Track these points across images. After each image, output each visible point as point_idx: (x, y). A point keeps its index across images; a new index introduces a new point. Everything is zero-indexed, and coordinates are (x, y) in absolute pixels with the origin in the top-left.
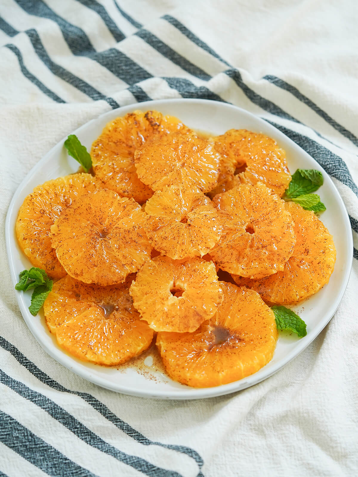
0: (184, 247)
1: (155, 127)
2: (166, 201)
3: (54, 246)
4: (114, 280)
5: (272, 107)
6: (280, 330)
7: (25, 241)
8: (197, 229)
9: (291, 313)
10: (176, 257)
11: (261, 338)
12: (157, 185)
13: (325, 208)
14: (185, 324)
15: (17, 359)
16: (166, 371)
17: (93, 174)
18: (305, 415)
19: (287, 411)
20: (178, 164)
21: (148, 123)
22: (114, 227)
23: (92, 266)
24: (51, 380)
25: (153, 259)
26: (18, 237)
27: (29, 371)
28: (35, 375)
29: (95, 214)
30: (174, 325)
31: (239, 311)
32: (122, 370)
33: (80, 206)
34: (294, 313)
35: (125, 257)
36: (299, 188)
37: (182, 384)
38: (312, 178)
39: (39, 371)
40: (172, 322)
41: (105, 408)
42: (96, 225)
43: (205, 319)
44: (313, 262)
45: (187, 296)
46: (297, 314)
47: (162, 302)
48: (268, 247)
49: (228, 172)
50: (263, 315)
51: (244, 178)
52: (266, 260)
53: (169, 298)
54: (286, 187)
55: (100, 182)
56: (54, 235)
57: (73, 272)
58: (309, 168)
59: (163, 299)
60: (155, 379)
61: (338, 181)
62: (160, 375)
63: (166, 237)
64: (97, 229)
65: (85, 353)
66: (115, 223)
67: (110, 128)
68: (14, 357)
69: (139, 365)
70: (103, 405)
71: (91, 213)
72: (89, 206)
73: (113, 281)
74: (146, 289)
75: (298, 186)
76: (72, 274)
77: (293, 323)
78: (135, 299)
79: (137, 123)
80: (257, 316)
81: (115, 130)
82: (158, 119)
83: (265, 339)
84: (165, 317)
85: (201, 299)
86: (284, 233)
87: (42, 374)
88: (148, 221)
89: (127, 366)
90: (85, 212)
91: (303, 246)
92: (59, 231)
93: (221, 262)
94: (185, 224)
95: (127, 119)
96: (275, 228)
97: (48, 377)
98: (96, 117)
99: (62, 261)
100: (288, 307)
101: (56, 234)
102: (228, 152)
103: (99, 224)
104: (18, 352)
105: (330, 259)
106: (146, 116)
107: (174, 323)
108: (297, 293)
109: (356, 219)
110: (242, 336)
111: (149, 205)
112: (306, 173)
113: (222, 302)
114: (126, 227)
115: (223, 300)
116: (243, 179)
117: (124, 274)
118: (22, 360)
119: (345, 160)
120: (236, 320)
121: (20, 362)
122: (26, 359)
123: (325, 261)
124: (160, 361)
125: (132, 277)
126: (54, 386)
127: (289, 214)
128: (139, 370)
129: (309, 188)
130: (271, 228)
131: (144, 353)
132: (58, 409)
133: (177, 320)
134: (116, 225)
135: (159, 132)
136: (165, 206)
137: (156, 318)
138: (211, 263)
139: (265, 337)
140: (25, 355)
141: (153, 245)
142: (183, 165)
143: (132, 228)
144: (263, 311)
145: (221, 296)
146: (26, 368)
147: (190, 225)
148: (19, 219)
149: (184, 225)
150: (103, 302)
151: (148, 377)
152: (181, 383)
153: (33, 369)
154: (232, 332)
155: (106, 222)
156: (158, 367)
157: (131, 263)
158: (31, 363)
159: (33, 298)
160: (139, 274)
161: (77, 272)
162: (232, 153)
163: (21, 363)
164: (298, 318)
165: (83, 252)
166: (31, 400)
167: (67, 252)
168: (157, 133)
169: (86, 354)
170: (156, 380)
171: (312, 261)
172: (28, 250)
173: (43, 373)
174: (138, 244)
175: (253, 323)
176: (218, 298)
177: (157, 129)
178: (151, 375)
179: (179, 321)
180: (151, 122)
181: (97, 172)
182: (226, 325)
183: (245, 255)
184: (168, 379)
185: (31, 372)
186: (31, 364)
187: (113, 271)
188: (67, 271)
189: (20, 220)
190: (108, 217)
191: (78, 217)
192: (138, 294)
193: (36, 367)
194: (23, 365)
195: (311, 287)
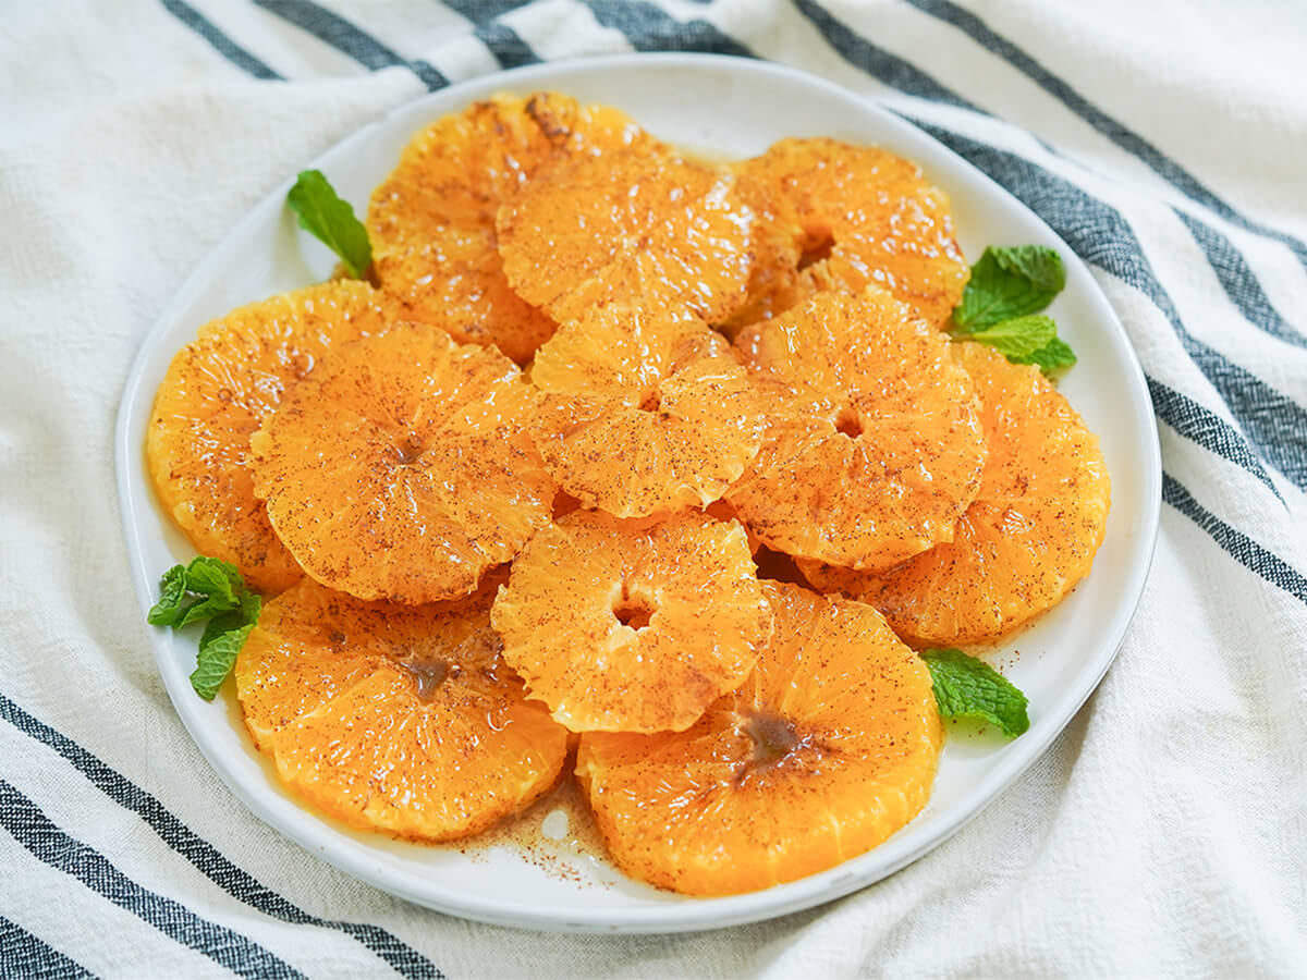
0: (650, 481)
1: (559, 140)
2: (596, 350)
3: (260, 494)
4: (445, 586)
5: (906, 73)
6: (949, 720)
7: (174, 481)
8: (687, 428)
9: (981, 670)
10: (627, 512)
11: (892, 744)
12: (566, 305)
13: (1074, 359)
14: (660, 706)
15: (159, 833)
16: (607, 851)
17: (376, 283)
18: (1033, 966)
19: (977, 958)
20: (629, 242)
21: (535, 127)
22: (440, 432)
23: (377, 546)
24: (262, 892)
25: (560, 521)
26: (154, 470)
27: (198, 867)
28: (214, 880)
29: (382, 396)
30: (628, 712)
31: (824, 665)
32: (475, 854)
33: (338, 374)
34: (988, 668)
35: (474, 517)
36: (993, 301)
37: (658, 888)
38: (1031, 271)
39: (228, 865)
40: (620, 702)
41: (428, 966)
42: (387, 427)
43: (719, 690)
44: (1042, 516)
45: (665, 625)
46: (998, 671)
47: (590, 642)
48: (905, 473)
49: (780, 263)
50: (895, 676)
51: (827, 276)
52: (898, 512)
53: (610, 632)
54: (952, 299)
55: (397, 304)
56: (261, 459)
57: (319, 565)
58: (1021, 243)
59: (593, 637)
60: (576, 876)
61: (1109, 277)
62: (590, 863)
63: (597, 455)
64: (389, 439)
65: (361, 804)
66: (443, 418)
67: (424, 148)
68: (151, 828)
69: (527, 839)
70: (422, 957)
71: (369, 392)
72: (365, 371)
73: (440, 587)
74: (540, 608)
75: (989, 296)
76: (317, 572)
77: (988, 697)
78: (509, 638)
79: (502, 129)
80: (878, 678)
81: (439, 151)
82: (565, 116)
83: (905, 746)
84: (599, 685)
85: (708, 632)
86: (951, 431)
87: (236, 877)
88: (542, 408)
89: (491, 840)
90: (353, 390)
91: (1012, 469)
92: (276, 447)
93: (764, 521)
94: (654, 412)
95: (473, 118)
96: (925, 418)
97: (255, 881)
98: (380, 116)
99: (288, 536)
100: (970, 652)
101: (267, 458)
102: (776, 205)
103: (396, 424)
104: (163, 814)
105: (1092, 505)
106: (530, 108)
107: (627, 704)
108: (996, 608)
109: (1167, 386)
110: (836, 739)
111: (542, 362)
112: (1012, 257)
113: (769, 638)
114: (477, 429)
115: (772, 631)
116: (824, 280)
117: (474, 569)
118: (175, 835)
119: (1128, 214)
120: (814, 693)
121: (169, 843)
122: (187, 834)
123: (1077, 509)
124: (590, 821)
125: (499, 574)
126: (273, 910)
128: (528, 853)
129: (1025, 300)
130: (911, 417)
131: (541, 802)
132: (285, 973)
133: (635, 697)
134: (448, 426)
135: (570, 154)
136: (591, 363)
137: (572, 692)
138: (732, 527)
139: (904, 741)
140: (183, 822)
141: (557, 478)
142: (643, 244)
143: (494, 432)
144: (894, 664)
145: (767, 619)
146: (189, 858)
147: (666, 416)
148: (156, 418)
149: (651, 416)
150: (413, 654)
151: (554, 871)
152: (653, 887)
153: (208, 861)
154: (803, 728)
155: (417, 418)
156: (584, 841)
157: (495, 535)
158: (202, 843)
159: (203, 647)
160: (520, 565)
161: (333, 567)
162: (788, 207)
163: (173, 843)
164: (1000, 682)
165: (349, 506)
166: (204, 949)
167: (301, 507)
168: (564, 156)
169: (364, 808)
170: (578, 879)
171: (1039, 512)
172: (185, 509)
173: (238, 873)
174: (512, 478)
175: (868, 699)
176: (757, 629)
177: (562, 146)
178: (564, 865)
179: (641, 700)
180: (544, 127)
181: (387, 277)
182: (786, 707)
183: (837, 499)
184: (615, 875)
185: (203, 871)
186: (204, 846)
187: (439, 560)
188: (302, 564)
189: (160, 421)
190: (422, 403)
191: (333, 407)
192: (518, 624)
193: (217, 855)
194: (179, 851)
195: (1037, 587)
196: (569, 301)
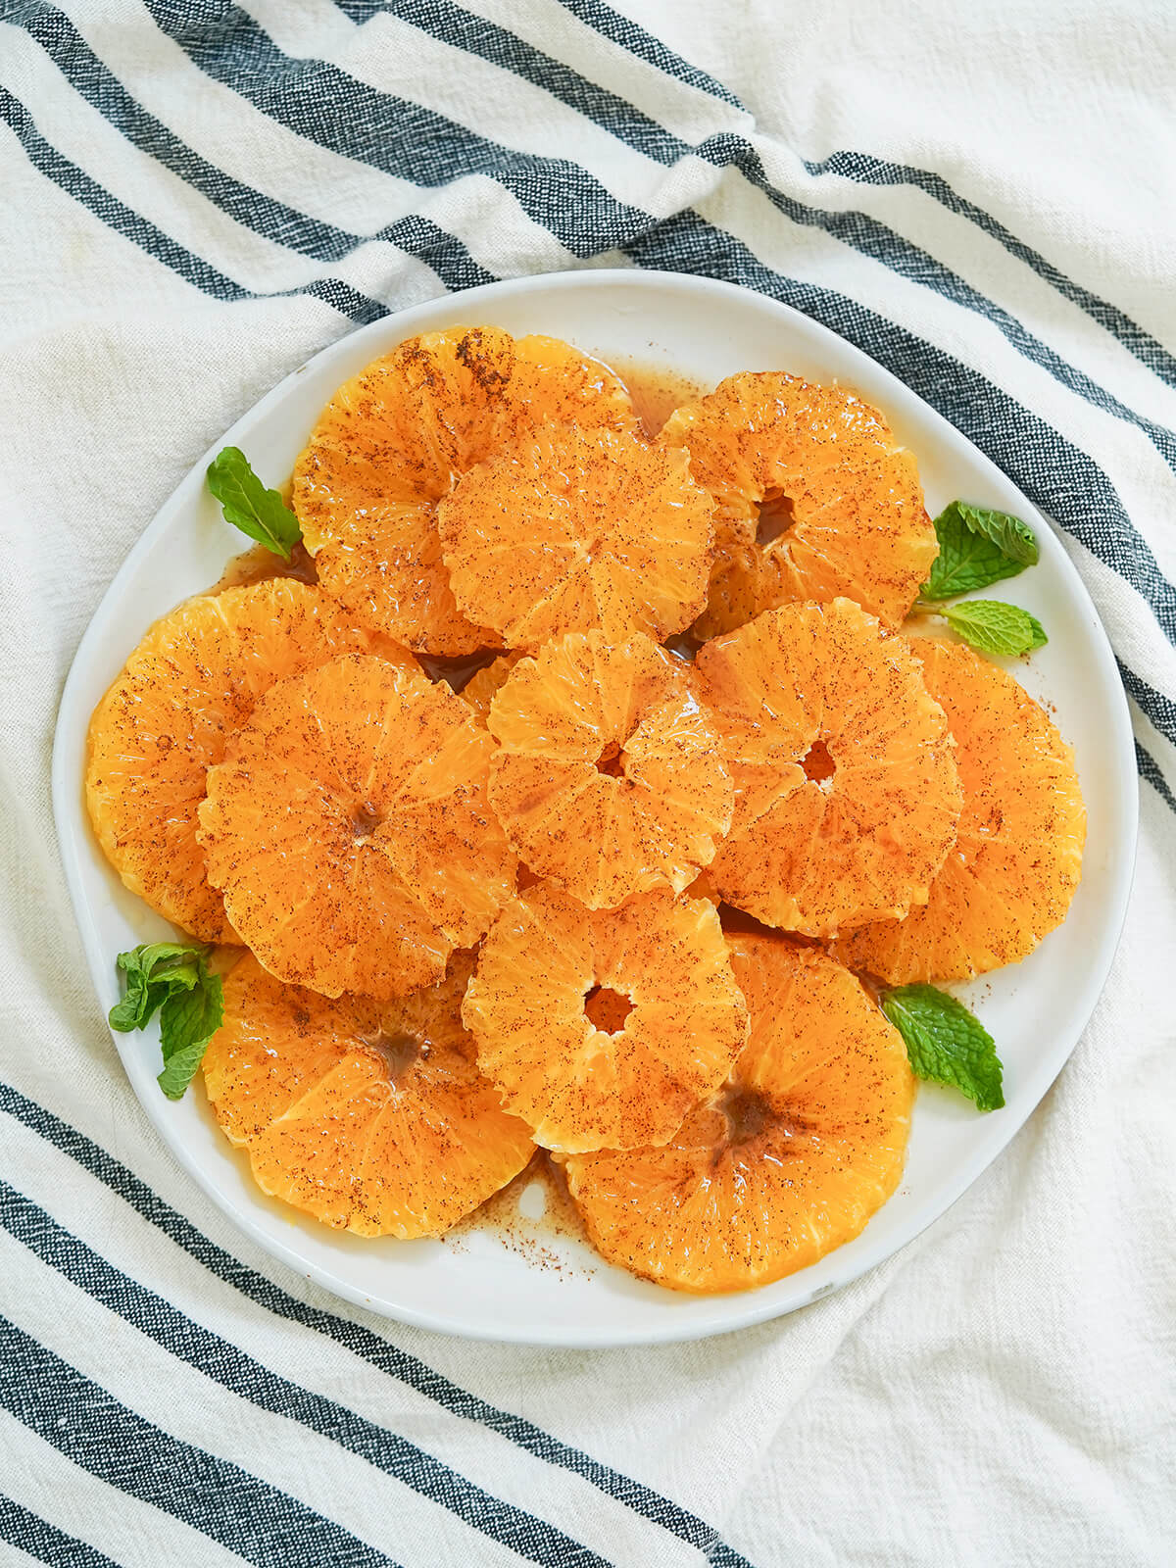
0: (619, 867)
1: (494, 388)
2: (551, 695)
3: (215, 882)
4: (412, 982)
5: (860, 225)
6: (923, 1069)
7: (120, 849)
8: (655, 796)
9: (952, 1007)
10: (595, 903)
11: (867, 1121)
12: (518, 631)
13: (1046, 639)
14: (639, 1122)
15: (133, 1205)
16: (585, 1231)
17: (311, 580)
20: (580, 547)
21: (467, 374)
22: (396, 798)
23: (340, 943)
24: (243, 1271)
25: (525, 892)
26: (97, 829)
27: (175, 1240)
28: (192, 1254)
29: (332, 755)
30: (608, 1131)
31: (797, 1036)
32: (455, 1241)
33: (284, 725)
34: (960, 1007)
35: (438, 901)
36: (960, 562)
37: (638, 1277)
38: (1001, 541)
39: (205, 1242)
40: (599, 1121)
41: (416, 1365)
42: (340, 791)
43: (697, 1099)
44: (1018, 861)
45: (642, 1027)
46: (968, 1007)
47: (566, 1052)
48: (879, 831)
49: (738, 538)
50: (870, 1051)
51: (788, 561)
52: (873, 878)
53: (587, 1038)
54: (919, 579)
55: (336, 608)
56: (211, 837)
57: (283, 967)
59: (570, 1042)
60: (556, 1264)
62: (567, 1248)
63: (562, 833)
64: (341, 807)
65: (344, 1223)
66: (398, 781)
67: (348, 404)
68: (124, 1200)
69: (505, 1220)
70: (410, 1357)
71: (318, 750)
72: (311, 721)
73: (408, 985)
74: (513, 1008)
75: (956, 555)
76: (282, 973)
77: (960, 1042)
78: (483, 1044)
79: (432, 378)
80: (853, 1053)
81: (366, 406)
82: (500, 355)
83: (880, 1125)
84: (576, 1104)
85: (684, 1034)
86: (926, 782)
87: (215, 1253)
88: (502, 773)
89: (469, 1224)
90: (300, 745)
91: (984, 799)
92: (227, 823)
93: (735, 892)
94: (621, 778)
95: (402, 368)
96: (899, 763)
97: (235, 1260)
98: (297, 364)
99: (248, 936)
101: (218, 836)
102: (733, 469)
103: (349, 790)
104: (135, 1182)
105: (1070, 850)
106: (462, 351)
107: (606, 1122)
108: (969, 963)
110: (810, 1116)
111: (498, 711)
112: (981, 521)
113: (746, 1039)
114: (436, 793)
115: (748, 1031)
117: (440, 959)
118: (148, 1206)
120: (788, 1064)
121: (143, 1214)
122: (161, 1205)
123: (1054, 859)
124: (570, 1211)
125: (465, 960)
126: (255, 1290)
127: (937, 708)
128: (506, 1237)
129: (994, 565)
130: (882, 762)
133: (612, 1113)
134: (403, 791)
135: (507, 403)
136: (551, 715)
137: (550, 1112)
138: (705, 906)
139: (880, 1119)
140: (156, 1192)
141: (523, 857)
142: (597, 551)
143: (453, 797)
144: (869, 1036)
145: (743, 1019)
146: (165, 1231)
147: (632, 784)
148: (94, 779)
149: (616, 782)
150: (380, 1031)
151: (534, 1259)
152: (633, 1275)
153: (185, 1234)
154: (778, 1102)
155: (370, 782)
156: (562, 1219)
157: (461, 920)
158: (177, 1216)
159: (169, 1052)
160: (489, 951)
161: (298, 969)
162: (745, 472)
163: (149, 1215)
164: (973, 1025)
165: (309, 899)
167: (259, 902)
168: (501, 406)
169: (346, 1226)
170: (558, 1268)
171: (1014, 856)
172: (131, 878)
173: (216, 1250)
174: (474, 852)
175: (843, 1075)
176: (733, 1028)
177: (500, 396)
178: (543, 1250)
179: (619, 1117)
180: (478, 372)
181: (322, 571)
182: (759, 1080)
183: (809, 864)
184: (593, 1261)
185: (181, 1244)
186: (179, 1219)
187: (405, 955)
188: (265, 966)
189: (100, 782)
190: (374, 764)
191: (284, 767)
192: (491, 1028)
193: (193, 1230)
194: (155, 1223)
195: (1012, 945)
196: (522, 624)
